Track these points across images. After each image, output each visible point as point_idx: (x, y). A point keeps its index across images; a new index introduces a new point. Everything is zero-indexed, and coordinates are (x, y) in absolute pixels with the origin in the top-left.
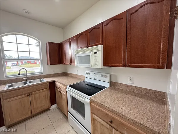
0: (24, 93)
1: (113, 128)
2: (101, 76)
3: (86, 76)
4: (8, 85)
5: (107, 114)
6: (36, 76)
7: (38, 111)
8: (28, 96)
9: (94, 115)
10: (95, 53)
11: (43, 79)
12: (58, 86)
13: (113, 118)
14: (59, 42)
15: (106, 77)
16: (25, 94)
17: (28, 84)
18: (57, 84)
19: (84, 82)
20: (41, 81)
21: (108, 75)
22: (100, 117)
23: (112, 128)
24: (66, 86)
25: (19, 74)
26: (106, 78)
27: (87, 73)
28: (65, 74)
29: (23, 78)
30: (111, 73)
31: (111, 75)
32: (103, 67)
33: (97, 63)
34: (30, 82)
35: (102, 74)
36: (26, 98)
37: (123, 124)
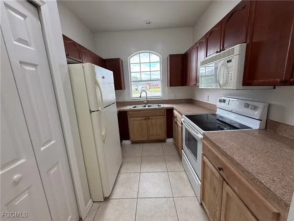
0: (142, 115)
1: (224, 180)
2: (245, 106)
3: (219, 105)
4: (132, 106)
5: (218, 157)
6: (155, 101)
7: (154, 138)
8: (146, 119)
9: (204, 157)
10: (228, 62)
11: (162, 105)
12: (175, 115)
13: (224, 164)
14: (182, 51)
15: (255, 108)
16: (144, 117)
17: (147, 107)
18: (175, 111)
19: (215, 115)
20: (159, 106)
21: (261, 106)
22: (210, 160)
23: (222, 179)
24: (182, 115)
25: (140, 97)
26: (254, 111)
27: (220, 101)
28: (191, 102)
29: (143, 101)
30: (271, 102)
31: (269, 106)
32: (242, 87)
33: (230, 80)
34: (148, 106)
35: (248, 102)
36: (144, 121)
37: (234, 175)
